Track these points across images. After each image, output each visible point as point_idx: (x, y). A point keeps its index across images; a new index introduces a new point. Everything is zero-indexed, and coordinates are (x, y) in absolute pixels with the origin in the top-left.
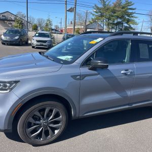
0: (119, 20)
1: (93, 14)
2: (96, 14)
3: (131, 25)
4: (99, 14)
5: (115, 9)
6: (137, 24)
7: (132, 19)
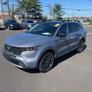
0: (33, 9)
1: (17, 6)
2: (19, 5)
3: (40, 12)
4: (21, 5)
5: (30, 2)
6: (43, 11)
7: (40, 8)
